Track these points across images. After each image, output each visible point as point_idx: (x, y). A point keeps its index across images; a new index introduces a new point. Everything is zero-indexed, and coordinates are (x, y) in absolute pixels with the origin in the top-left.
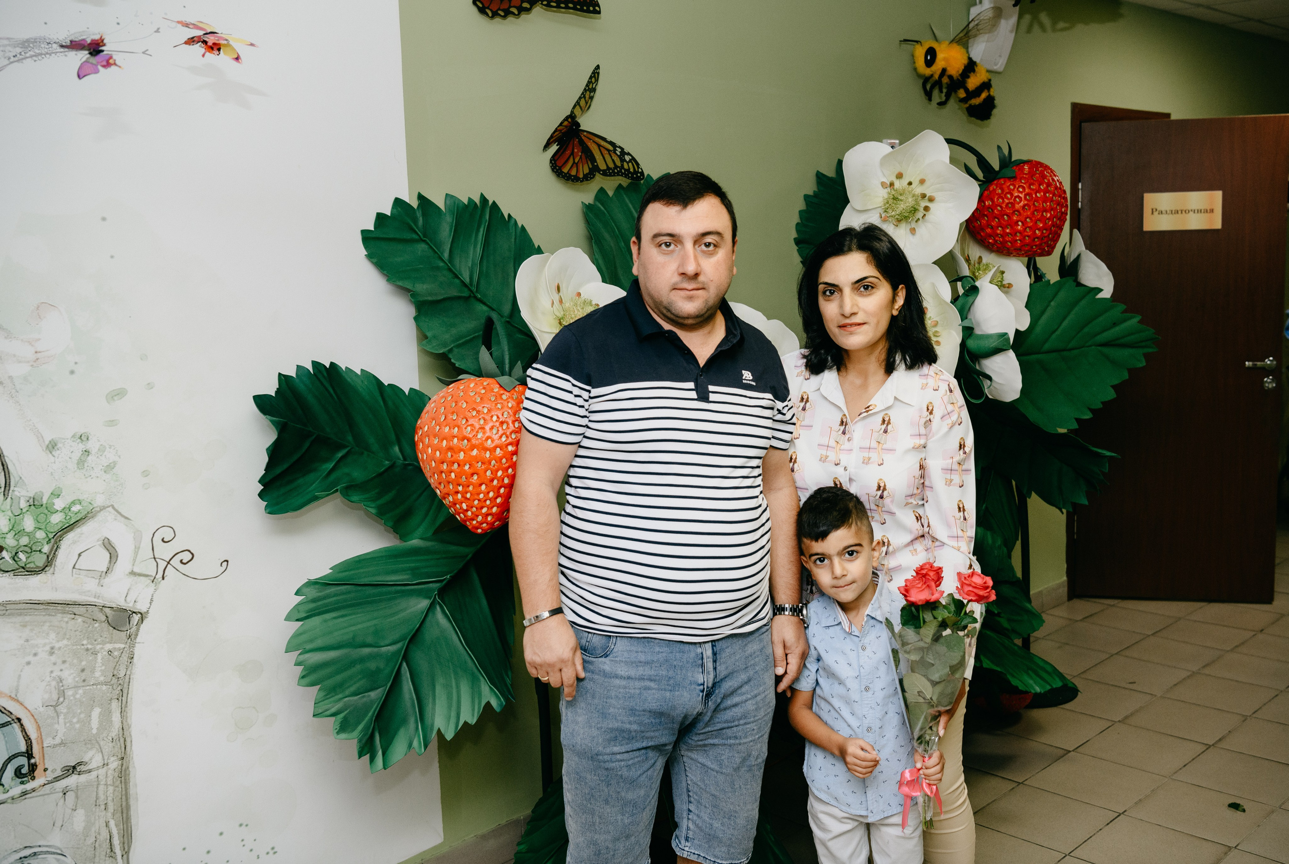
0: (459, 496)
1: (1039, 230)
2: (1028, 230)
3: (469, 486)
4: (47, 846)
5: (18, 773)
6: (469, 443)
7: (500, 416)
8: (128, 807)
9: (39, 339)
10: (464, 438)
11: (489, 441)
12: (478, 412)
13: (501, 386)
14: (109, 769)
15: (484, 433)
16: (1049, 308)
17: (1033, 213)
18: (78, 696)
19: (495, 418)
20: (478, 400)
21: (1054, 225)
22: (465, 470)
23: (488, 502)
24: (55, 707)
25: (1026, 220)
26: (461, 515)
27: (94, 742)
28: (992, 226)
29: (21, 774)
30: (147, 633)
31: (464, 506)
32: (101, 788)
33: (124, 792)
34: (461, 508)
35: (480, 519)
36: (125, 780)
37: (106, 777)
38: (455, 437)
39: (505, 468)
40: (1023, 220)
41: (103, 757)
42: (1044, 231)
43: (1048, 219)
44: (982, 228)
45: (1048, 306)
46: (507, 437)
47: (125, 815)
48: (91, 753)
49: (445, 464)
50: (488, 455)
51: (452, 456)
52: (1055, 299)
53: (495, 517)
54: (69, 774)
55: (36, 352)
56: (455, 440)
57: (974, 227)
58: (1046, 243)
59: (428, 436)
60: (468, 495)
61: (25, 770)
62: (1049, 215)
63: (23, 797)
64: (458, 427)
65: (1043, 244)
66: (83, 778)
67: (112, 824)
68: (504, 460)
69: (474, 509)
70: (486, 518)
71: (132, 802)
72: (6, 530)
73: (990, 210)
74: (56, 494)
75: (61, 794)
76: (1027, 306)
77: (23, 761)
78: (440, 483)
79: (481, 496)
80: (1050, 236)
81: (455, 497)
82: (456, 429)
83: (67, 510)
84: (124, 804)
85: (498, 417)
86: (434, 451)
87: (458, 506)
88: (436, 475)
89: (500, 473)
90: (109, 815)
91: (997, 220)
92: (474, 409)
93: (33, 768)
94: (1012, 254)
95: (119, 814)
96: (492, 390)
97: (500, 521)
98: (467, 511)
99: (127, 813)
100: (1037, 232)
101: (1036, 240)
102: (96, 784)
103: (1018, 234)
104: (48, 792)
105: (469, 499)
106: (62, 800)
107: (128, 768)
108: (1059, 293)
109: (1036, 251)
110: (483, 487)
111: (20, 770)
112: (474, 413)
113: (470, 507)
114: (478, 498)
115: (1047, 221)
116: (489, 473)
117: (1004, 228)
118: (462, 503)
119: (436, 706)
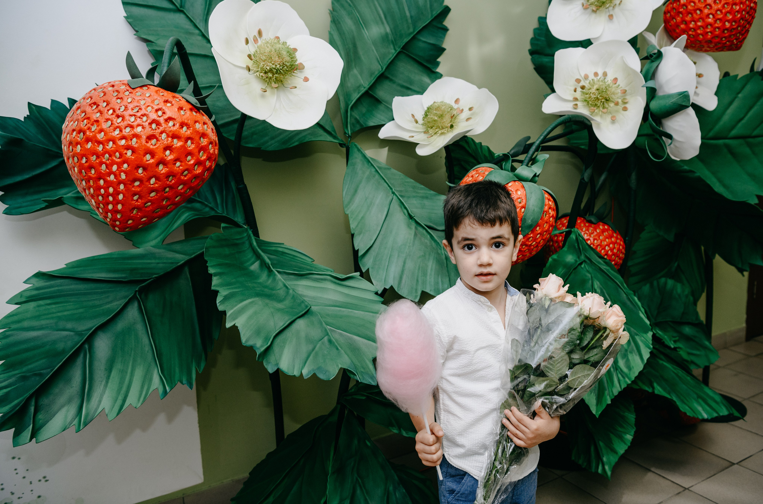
1: (729, 21)
2: (718, 22)
6: (84, 137)
7: (117, 110)
10: (79, 132)
11: (103, 134)
12: (98, 107)
15: (99, 126)
16: (737, 99)
17: (723, 7)
19: (111, 112)
20: (101, 96)
21: (742, 18)
23: (111, 198)
25: (716, 13)
28: (686, 21)
31: (93, 203)
35: (110, 215)
38: (75, 131)
39: (120, 162)
40: (714, 13)
42: (734, 23)
43: (738, 12)
44: (677, 25)
45: (735, 98)
46: (121, 131)
49: (71, 160)
50: (100, 148)
51: (74, 150)
52: (743, 91)
56: (74, 134)
57: (670, 26)
58: (735, 35)
60: (92, 191)
62: (738, 8)
65: (732, 37)
68: (118, 154)
69: (102, 205)
73: (685, 7)
76: (716, 94)
79: (102, 191)
80: (739, 28)
85: (114, 111)
89: (115, 168)
91: (690, 15)
92: (95, 103)
94: (704, 47)
97: (133, 221)
100: (727, 23)
101: (726, 32)
103: (709, 27)
108: (746, 87)
109: (726, 43)
110: (102, 182)
114: (100, 193)
115: (736, 13)
116: (104, 167)
117: (696, 22)
119: (107, 388)
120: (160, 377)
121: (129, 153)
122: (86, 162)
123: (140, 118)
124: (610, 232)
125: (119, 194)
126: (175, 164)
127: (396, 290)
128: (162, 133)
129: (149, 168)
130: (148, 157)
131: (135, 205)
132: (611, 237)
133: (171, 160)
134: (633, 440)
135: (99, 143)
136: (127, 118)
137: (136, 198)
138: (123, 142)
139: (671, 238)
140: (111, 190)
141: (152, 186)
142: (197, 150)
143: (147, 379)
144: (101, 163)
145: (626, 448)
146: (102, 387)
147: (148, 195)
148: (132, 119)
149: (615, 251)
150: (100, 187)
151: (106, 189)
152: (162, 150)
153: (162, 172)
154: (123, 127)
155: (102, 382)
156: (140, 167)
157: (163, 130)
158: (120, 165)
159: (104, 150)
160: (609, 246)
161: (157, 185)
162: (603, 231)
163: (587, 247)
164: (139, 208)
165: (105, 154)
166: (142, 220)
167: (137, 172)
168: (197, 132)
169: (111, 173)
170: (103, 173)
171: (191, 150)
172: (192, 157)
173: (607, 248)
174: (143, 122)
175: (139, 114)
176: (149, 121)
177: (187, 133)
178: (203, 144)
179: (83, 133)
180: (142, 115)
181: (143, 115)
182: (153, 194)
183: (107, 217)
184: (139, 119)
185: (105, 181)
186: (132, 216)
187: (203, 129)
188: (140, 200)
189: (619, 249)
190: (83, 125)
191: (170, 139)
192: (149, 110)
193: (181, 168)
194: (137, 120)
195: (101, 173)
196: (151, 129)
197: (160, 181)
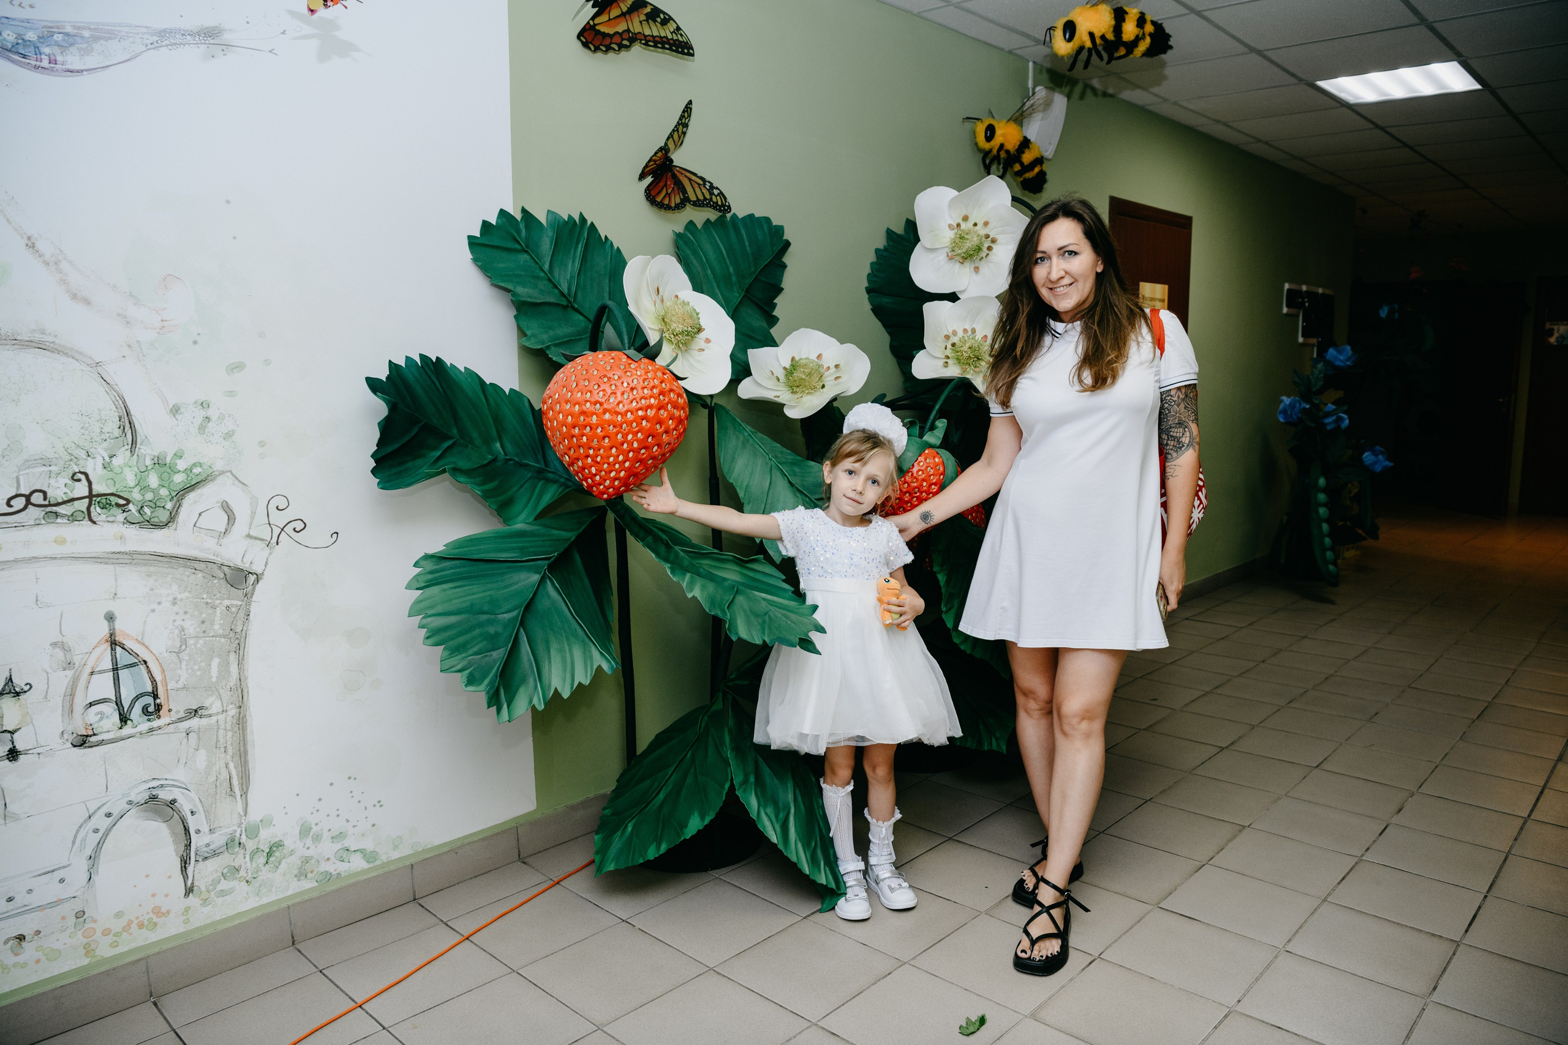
0: (589, 460)
3: (599, 450)
4: (173, 780)
5: (145, 710)
6: (601, 407)
7: (630, 382)
8: (246, 752)
9: (166, 309)
10: (596, 403)
11: (621, 405)
12: (609, 379)
13: (628, 357)
14: (228, 715)
15: (616, 398)
18: (199, 646)
19: (625, 384)
20: (609, 368)
22: (597, 434)
24: (178, 653)
26: (590, 481)
27: (214, 689)
29: (148, 712)
30: (262, 593)
31: (593, 470)
32: (221, 732)
33: (242, 738)
34: (590, 472)
35: (607, 483)
36: (243, 727)
37: (225, 723)
38: (588, 401)
41: (222, 704)
46: (637, 403)
47: (243, 759)
48: (211, 699)
49: (577, 428)
50: (619, 419)
51: (584, 420)
53: (622, 481)
54: (191, 716)
55: (162, 321)
56: (588, 404)
59: (559, 403)
60: (599, 459)
61: (151, 709)
63: (151, 734)
64: (591, 392)
66: (204, 721)
67: (231, 766)
68: (634, 424)
69: (603, 473)
70: (614, 483)
71: (249, 748)
72: (132, 484)
74: (179, 455)
75: (185, 734)
77: (149, 700)
78: (570, 449)
79: (611, 459)
81: (585, 462)
82: (589, 394)
83: (188, 471)
84: (242, 749)
85: (628, 384)
86: (566, 416)
87: (586, 471)
88: (566, 440)
89: (630, 437)
90: (229, 757)
92: (605, 376)
93: (158, 707)
95: (237, 758)
96: (620, 359)
98: (595, 475)
99: (245, 757)
102: (216, 727)
104: (172, 731)
105: (598, 463)
106: (186, 740)
107: (245, 716)
110: (614, 450)
111: (147, 708)
112: (605, 380)
113: (599, 471)
114: (607, 462)
116: (620, 436)
118: (591, 467)
120: (601, 652)
121: (644, 423)
130: (658, 426)
135: (617, 414)
137: (637, 465)
138: (640, 413)
143: (587, 654)
144: (617, 433)
148: (646, 391)
154: (638, 400)
158: (634, 434)
169: (625, 442)
171: (683, 419)
175: (649, 387)
176: (658, 393)
177: (681, 403)
179: (599, 404)
181: (653, 387)
182: (650, 462)
185: (618, 450)
186: (627, 483)
188: (639, 467)
190: (600, 396)
194: (650, 393)
196: (660, 400)
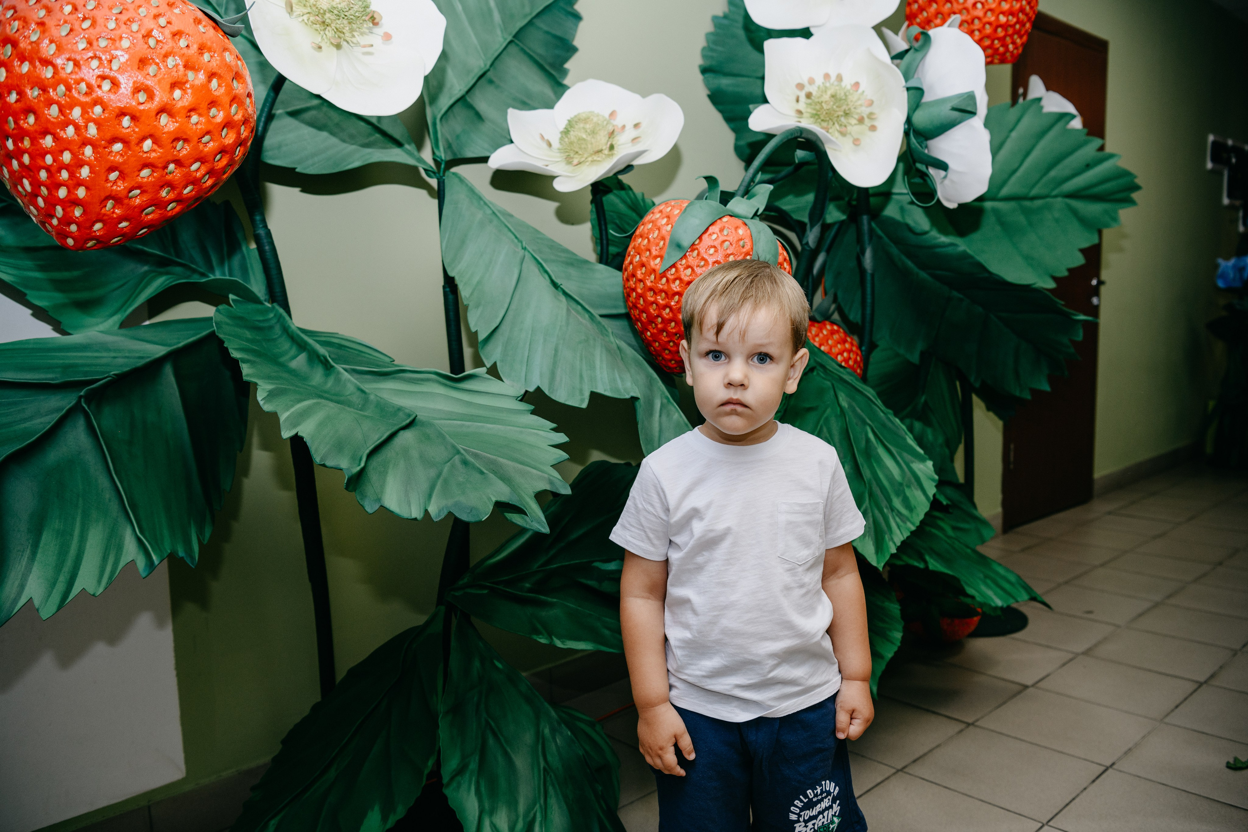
0: (15, 163)
16: (1011, 140)
23: (65, 175)
31: (28, 185)
34: (26, 191)
35: (59, 210)
39: (86, 103)
45: (1009, 138)
50: (48, 73)
52: (1017, 128)
60: (26, 159)
69: (44, 191)
79: (49, 159)
81: (10, 166)
89: (76, 113)
97: (104, 225)
105: (30, 168)
110: (49, 141)
113: (36, 184)
114: (42, 164)
116: (54, 110)
118: (23, 178)
119: (36, 563)
120: (139, 540)
122: (17, 101)
123: (125, 24)
124: (842, 335)
125: (81, 166)
126: (190, 117)
127: (547, 392)
128: (166, 56)
129: (143, 119)
130: (142, 97)
131: (112, 191)
132: (844, 341)
133: (184, 107)
134: (903, 637)
135: (46, 62)
136: (100, 21)
137: (113, 176)
139: (915, 358)
140: (67, 157)
141: (145, 155)
142: (226, 100)
143: (112, 545)
144: (50, 103)
145: (895, 649)
146: (24, 561)
147: (137, 173)
149: (851, 363)
150: (44, 153)
151: (57, 153)
152: (169, 86)
153: (166, 130)
155: (23, 552)
156: (124, 114)
157: (170, 50)
158: (86, 108)
159: (56, 76)
160: (842, 354)
161: (153, 155)
162: (832, 332)
163: (816, 350)
164: (118, 200)
165: (59, 84)
166: (121, 226)
167: (120, 123)
168: (228, 67)
169: (68, 123)
170: (53, 123)
171: (219, 96)
172: (219, 111)
173: (839, 358)
174: (132, 31)
175: (124, 17)
176: (143, 32)
177: (210, 64)
178: (237, 91)
179: (13, 46)
180: (129, 20)
182: (145, 173)
183: (52, 216)
184: (124, 27)
185: (56, 138)
186: (104, 215)
187: (237, 65)
188: (120, 183)
189: (855, 361)
190: (12, 30)
191: (181, 68)
192: (142, 12)
193: (199, 127)
194: (120, 27)
195: (48, 121)
196: (146, 46)
197: (159, 146)
